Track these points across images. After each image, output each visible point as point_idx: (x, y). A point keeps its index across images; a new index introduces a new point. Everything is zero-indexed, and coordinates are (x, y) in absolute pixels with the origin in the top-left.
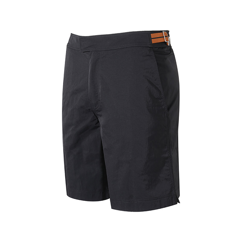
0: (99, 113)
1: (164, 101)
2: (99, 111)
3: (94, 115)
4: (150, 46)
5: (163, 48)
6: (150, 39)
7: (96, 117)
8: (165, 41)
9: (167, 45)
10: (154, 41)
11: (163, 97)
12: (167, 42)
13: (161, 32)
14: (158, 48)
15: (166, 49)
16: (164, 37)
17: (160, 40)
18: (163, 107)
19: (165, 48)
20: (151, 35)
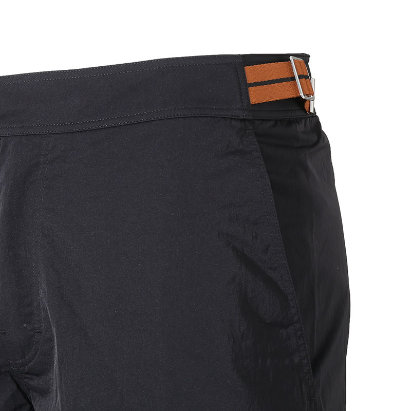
0: (36, 382)
1: (299, 333)
2: (37, 375)
3: (15, 387)
4: (242, 115)
5: (290, 122)
6: (243, 86)
7: (25, 396)
8: (302, 94)
9: (305, 111)
10: (257, 96)
11: (296, 318)
12: (305, 100)
13: (284, 58)
14: (271, 123)
15: (300, 128)
16: (293, 79)
17: (281, 92)
18: (296, 360)
19: (297, 121)
20: (244, 71)
